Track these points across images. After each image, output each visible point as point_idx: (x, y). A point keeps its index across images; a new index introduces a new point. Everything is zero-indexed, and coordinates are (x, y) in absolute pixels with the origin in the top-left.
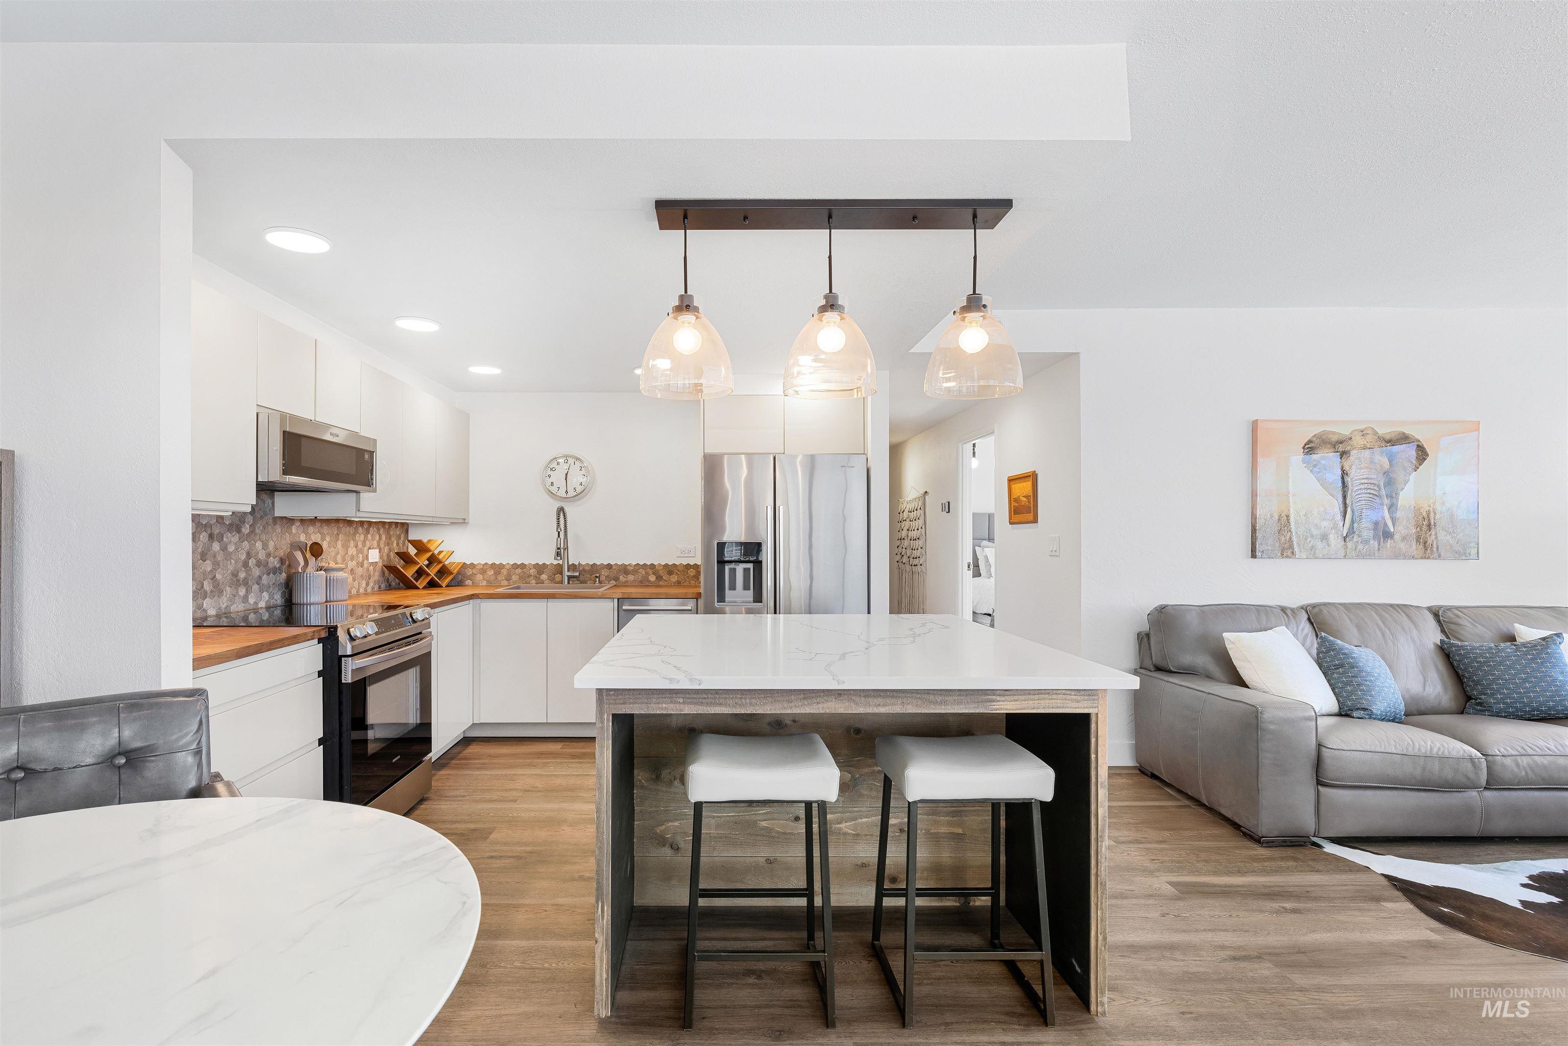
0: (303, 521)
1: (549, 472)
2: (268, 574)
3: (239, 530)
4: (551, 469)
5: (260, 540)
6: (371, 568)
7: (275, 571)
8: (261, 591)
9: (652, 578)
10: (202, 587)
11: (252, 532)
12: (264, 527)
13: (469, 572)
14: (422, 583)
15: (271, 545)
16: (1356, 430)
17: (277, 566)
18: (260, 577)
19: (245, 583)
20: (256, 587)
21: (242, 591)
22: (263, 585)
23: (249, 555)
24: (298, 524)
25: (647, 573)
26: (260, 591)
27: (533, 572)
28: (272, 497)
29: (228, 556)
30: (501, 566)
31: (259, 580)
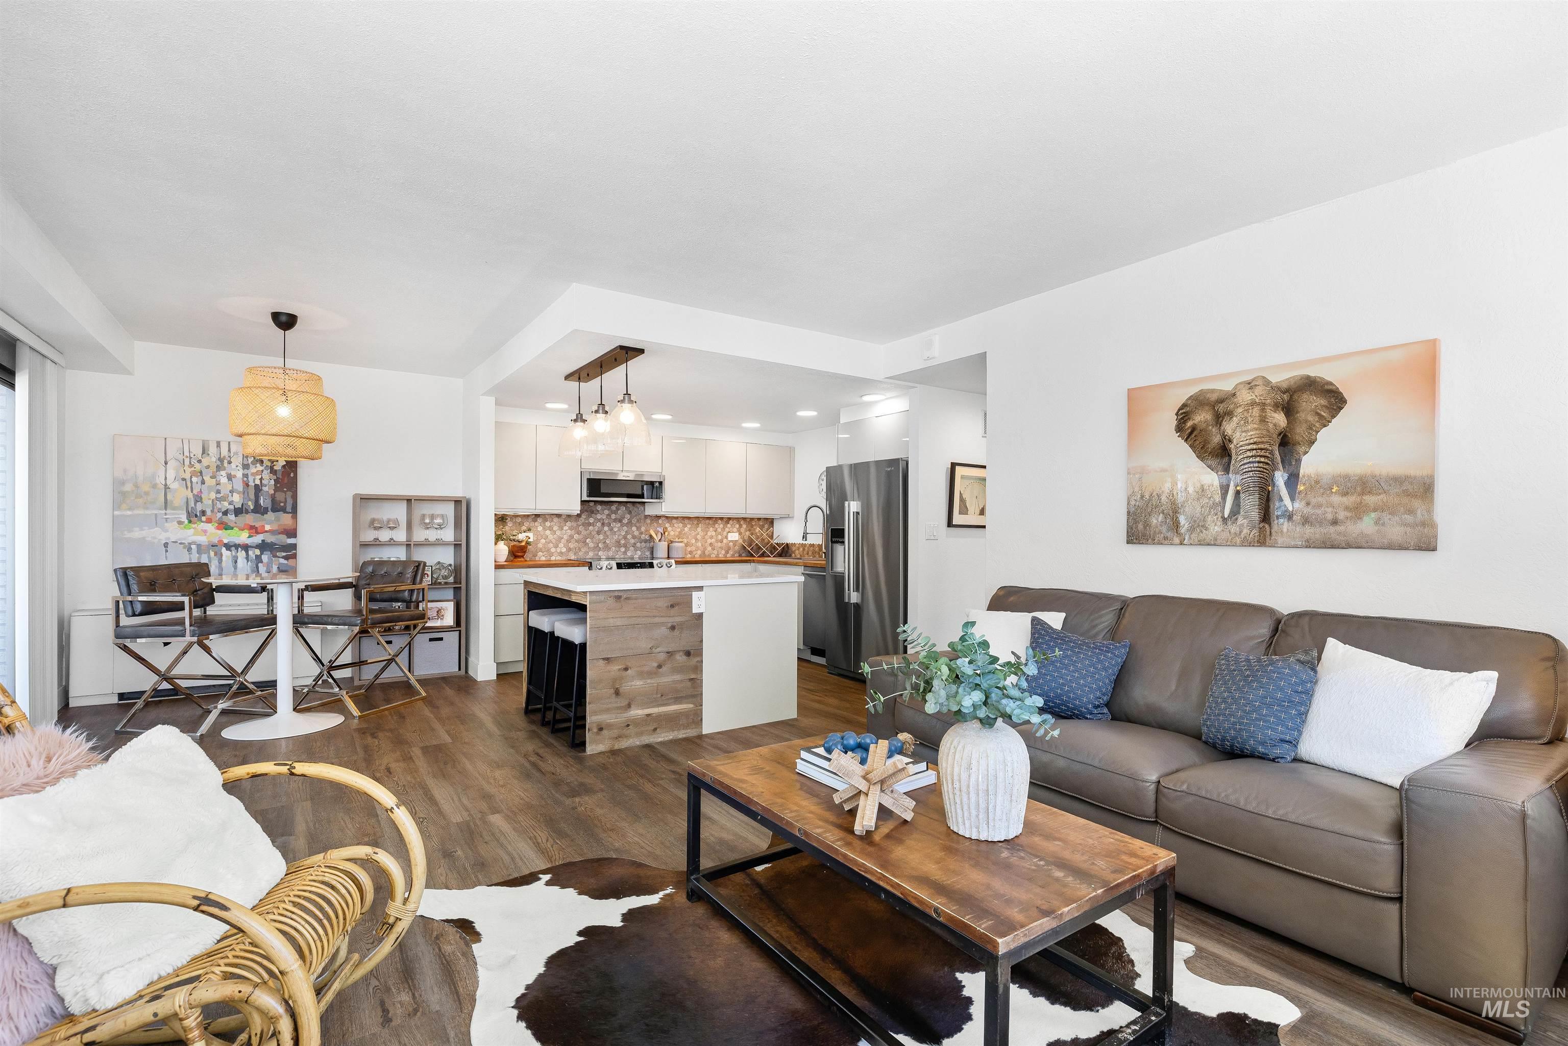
1: (821, 482)
2: (641, 543)
3: (620, 521)
4: (822, 480)
6: (731, 544)
11: (630, 523)
14: (758, 554)
15: (643, 529)
16: (1241, 383)
19: (625, 546)
21: (623, 549)
31: (634, 545)
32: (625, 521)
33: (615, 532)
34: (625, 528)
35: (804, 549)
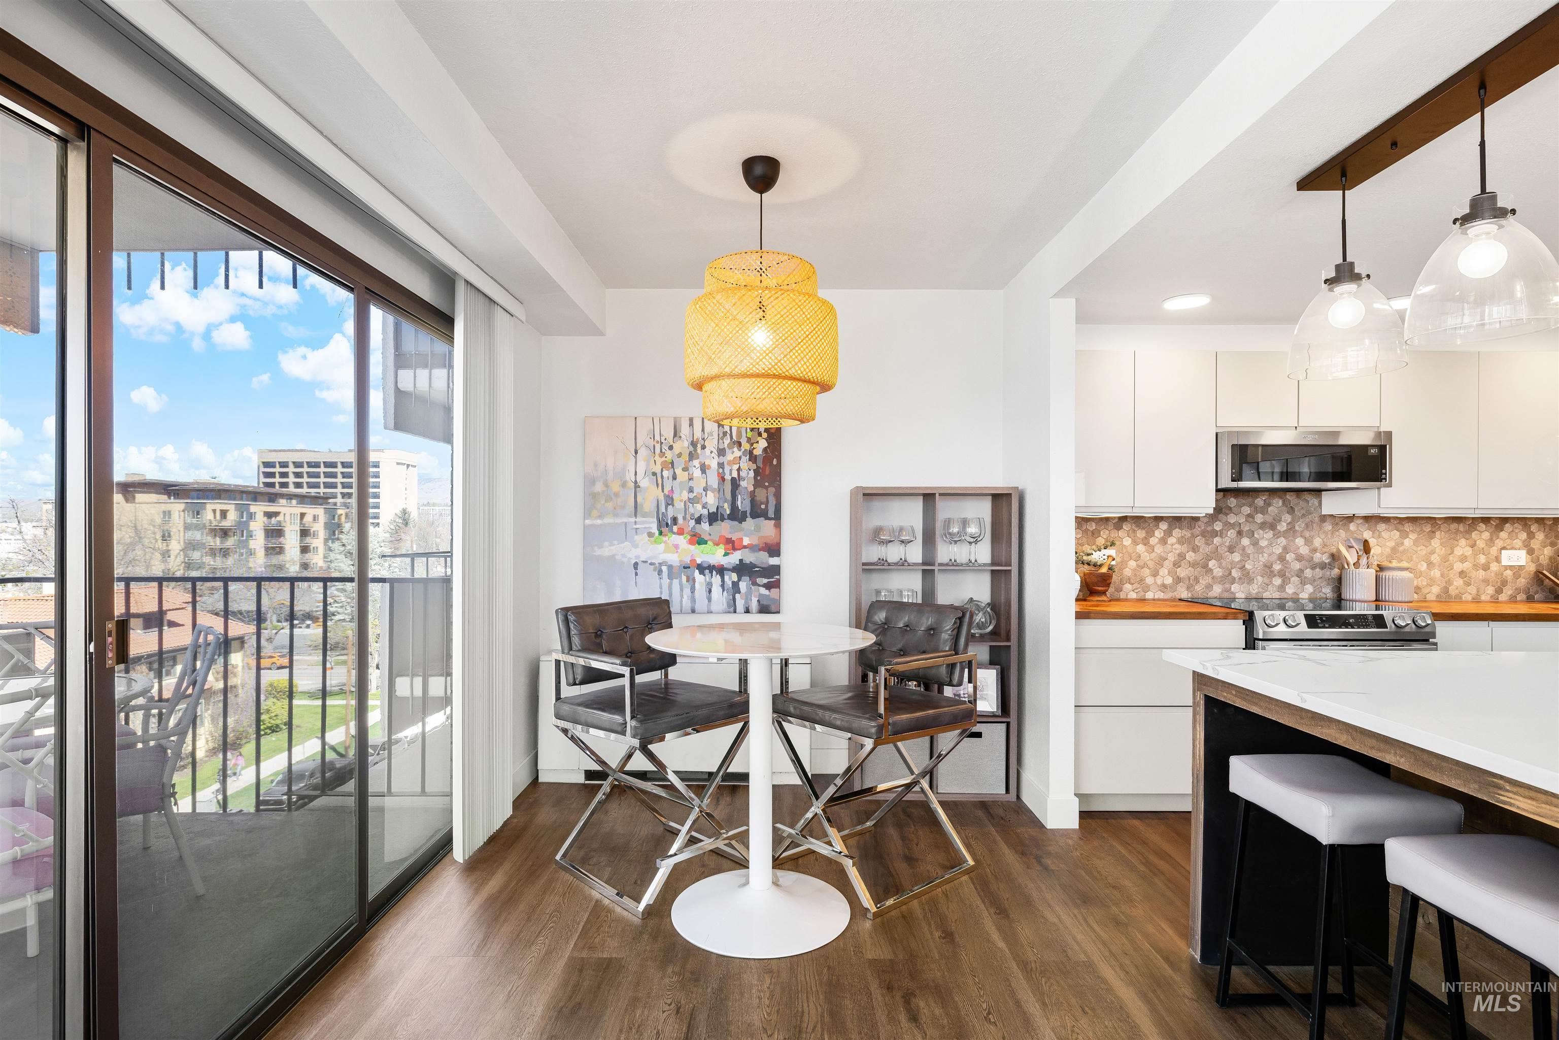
0: (1367, 519)
2: (1313, 568)
3: (1273, 527)
5: (1301, 536)
6: (1509, 573)
7: (1323, 566)
8: (1303, 583)
10: (1230, 574)
11: (1291, 528)
12: (1307, 526)
15: (1317, 542)
17: (1327, 561)
18: (1302, 571)
19: (1282, 574)
20: (1295, 579)
21: (1277, 581)
22: (1305, 578)
23: (1286, 550)
24: (1356, 521)
26: (1301, 583)
28: (1320, 496)
29: (1260, 550)
31: (1300, 573)
32: (1282, 527)
33: (1263, 548)
34: (1282, 541)
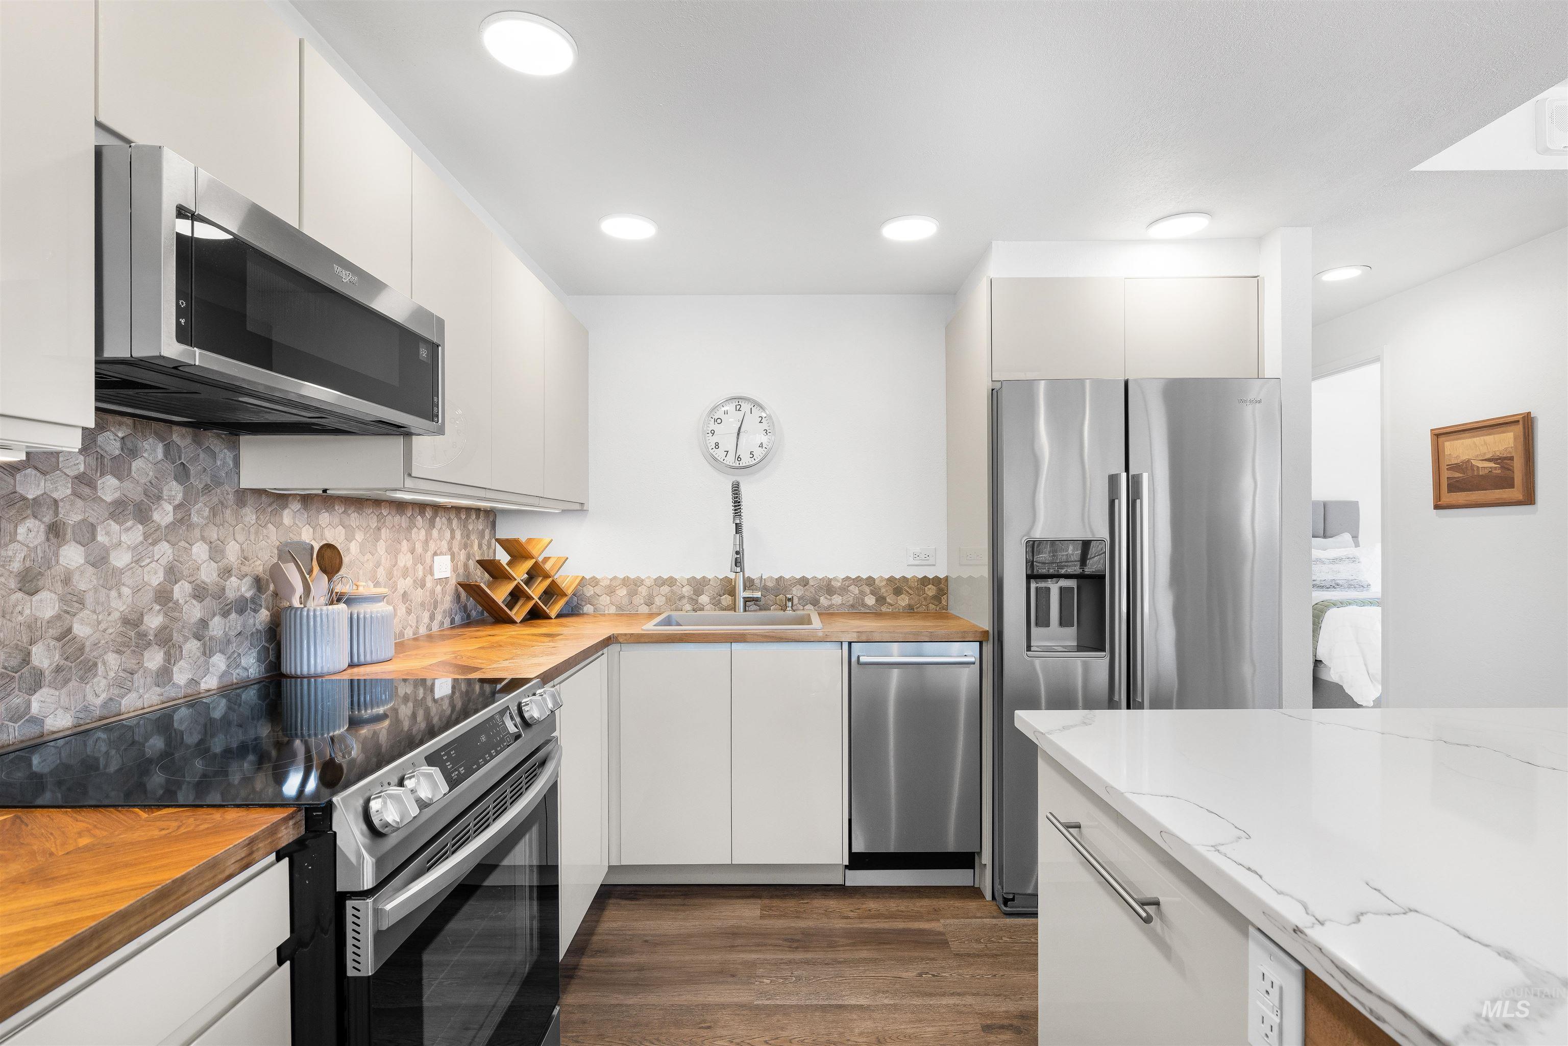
0: (306, 499)
1: (712, 426)
2: (225, 614)
3: (142, 514)
4: (716, 421)
5: (203, 539)
6: (439, 589)
7: (242, 606)
8: (207, 653)
9: (870, 601)
10: (28, 660)
11: (182, 520)
12: (214, 512)
13: (589, 591)
14: (519, 612)
15: (232, 552)
17: (248, 595)
18: (204, 623)
19: (164, 639)
20: (192, 647)
21: (154, 659)
22: (211, 638)
23: (172, 573)
24: (296, 506)
25: (861, 592)
26: (204, 654)
27: (687, 590)
28: (235, 447)
29: (110, 578)
30: (638, 582)
31: (200, 630)
32: (164, 515)
33: (121, 572)
34: (164, 551)
35: (632, 593)
